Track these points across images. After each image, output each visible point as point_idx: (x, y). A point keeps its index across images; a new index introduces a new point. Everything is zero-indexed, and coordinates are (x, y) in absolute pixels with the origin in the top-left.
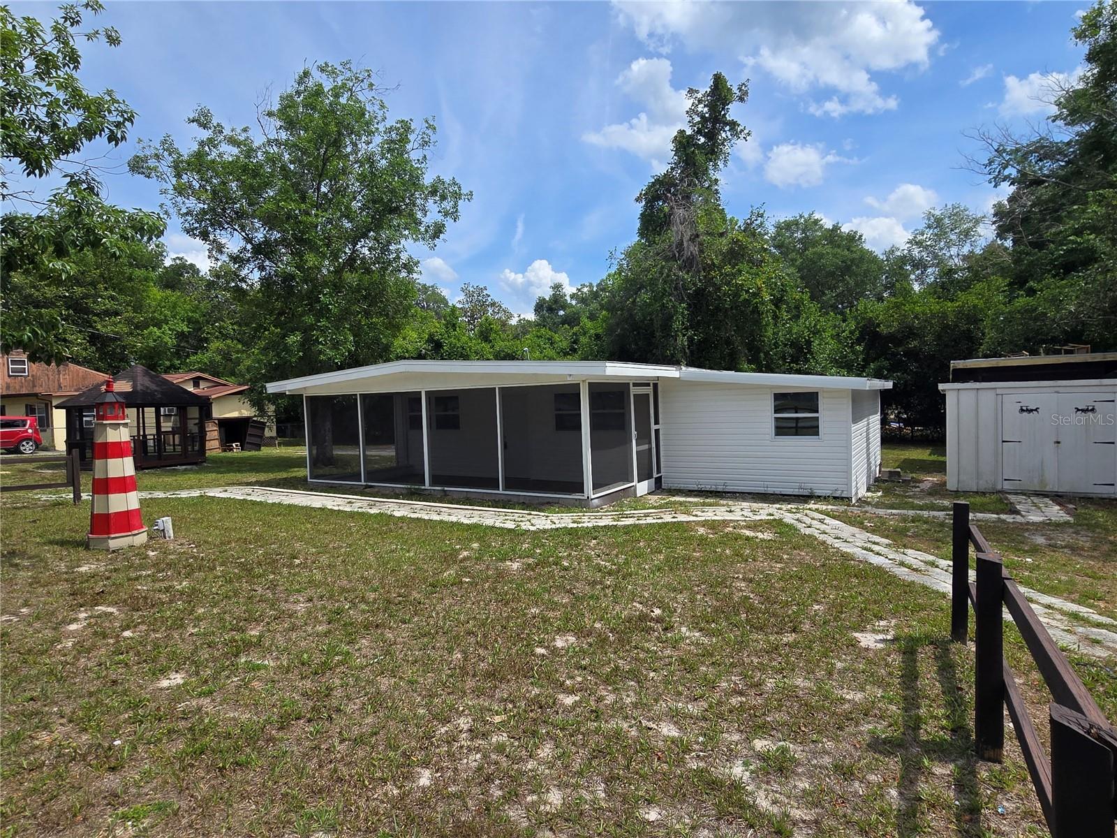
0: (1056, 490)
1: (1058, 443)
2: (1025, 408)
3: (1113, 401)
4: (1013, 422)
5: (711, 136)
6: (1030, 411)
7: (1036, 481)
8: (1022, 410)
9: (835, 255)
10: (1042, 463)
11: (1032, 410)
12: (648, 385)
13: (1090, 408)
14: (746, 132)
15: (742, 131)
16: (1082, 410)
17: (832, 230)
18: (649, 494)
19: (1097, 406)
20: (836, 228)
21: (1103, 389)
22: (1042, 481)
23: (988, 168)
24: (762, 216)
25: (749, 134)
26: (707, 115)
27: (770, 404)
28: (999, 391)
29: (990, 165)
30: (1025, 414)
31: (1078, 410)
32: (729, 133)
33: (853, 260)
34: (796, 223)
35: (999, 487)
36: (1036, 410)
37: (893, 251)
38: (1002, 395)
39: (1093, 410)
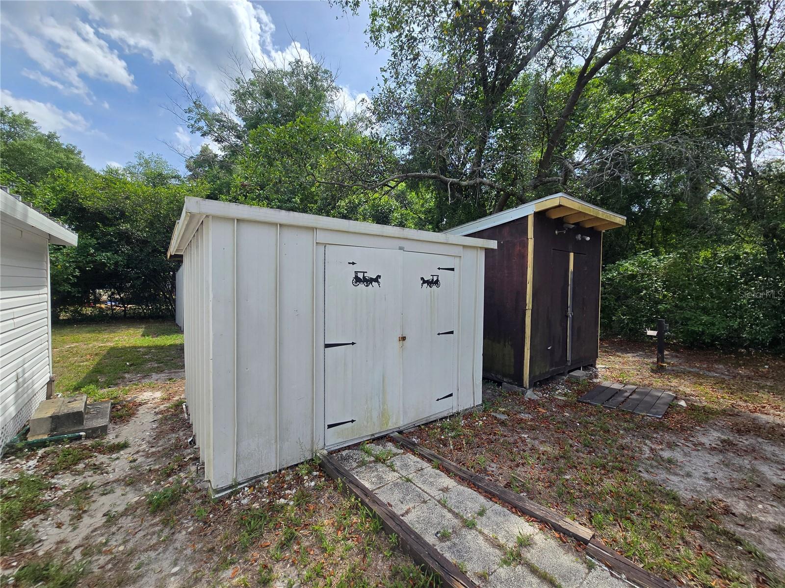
0: (401, 425)
1: (404, 339)
2: (360, 276)
3: (453, 269)
6: (368, 281)
7: (375, 416)
8: (357, 280)
10: (384, 379)
11: (371, 281)
13: (435, 279)
16: (427, 283)
22: (383, 413)
28: (321, 237)
30: (362, 286)
31: (423, 281)
35: (319, 447)
36: (376, 280)
38: (325, 245)
39: (437, 282)
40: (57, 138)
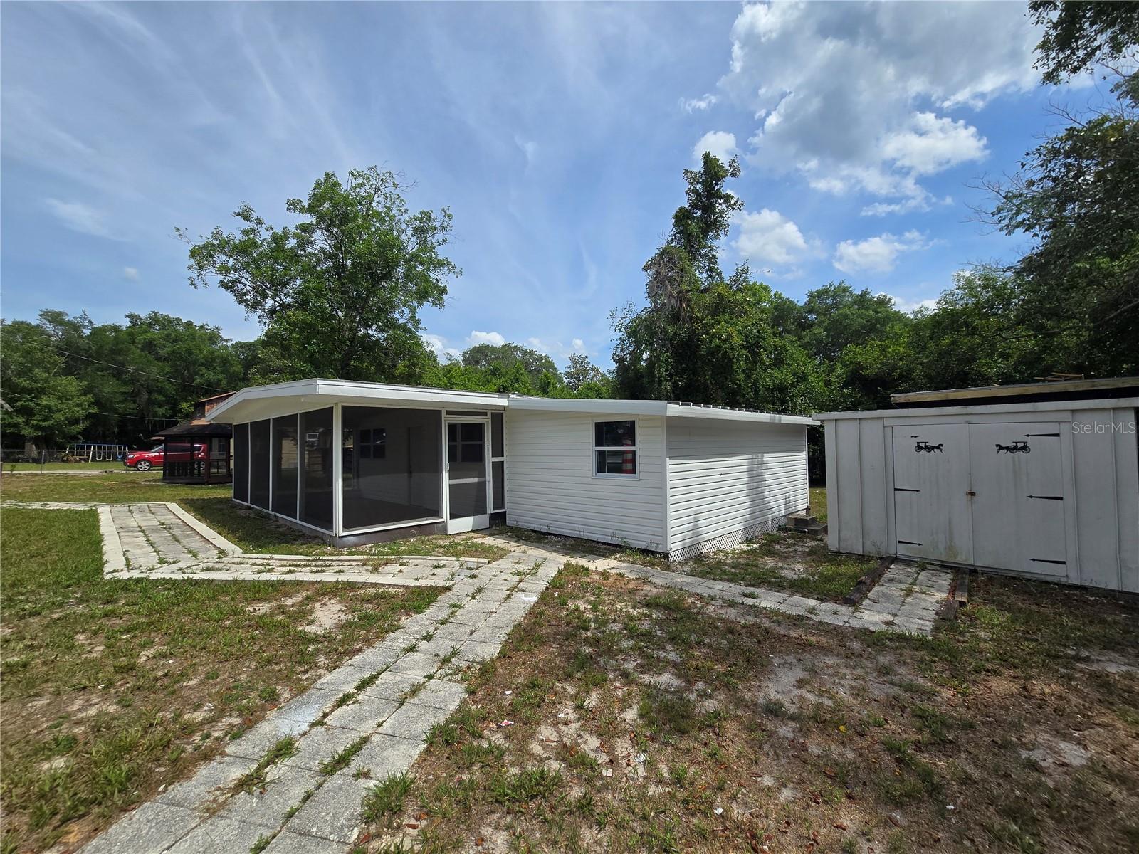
0: (972, 563)
1: (972, 494)
2: (923, 445)
3: (1058, 435)
4: (909, 466)
5: (708, 209)
6: (930, 449)
7: (942, 547)
8: (919, 448)
9: (859, 316)
10: (950, 523)
11: (932, 448)
12: (485, 414)
13: (1020, 445)
14: (739, 202)
15: (736, 202)
16: (1008, 449)
17: (861, 296)
18: (473, 531)
19: (1031, 442)
20: (864, 294)
21: (1039, 417)
22: (950, 548)
23: (997, 217)
24: (747, 273)
25: (742, 204)
26: (701, 191)
27: (590, 435)
28: (887, 422)
29: (999, 212)
30: (923, 452)
31: (1001, 448)
32: (724, 206)
33: (878, 320)
34: (826, 291)
35: (892, 552)
36: (939, 447)
37: (922, 311)
38: (892, 427)
39: (1024, 448)
40: (868, 294)
